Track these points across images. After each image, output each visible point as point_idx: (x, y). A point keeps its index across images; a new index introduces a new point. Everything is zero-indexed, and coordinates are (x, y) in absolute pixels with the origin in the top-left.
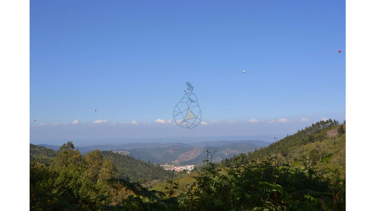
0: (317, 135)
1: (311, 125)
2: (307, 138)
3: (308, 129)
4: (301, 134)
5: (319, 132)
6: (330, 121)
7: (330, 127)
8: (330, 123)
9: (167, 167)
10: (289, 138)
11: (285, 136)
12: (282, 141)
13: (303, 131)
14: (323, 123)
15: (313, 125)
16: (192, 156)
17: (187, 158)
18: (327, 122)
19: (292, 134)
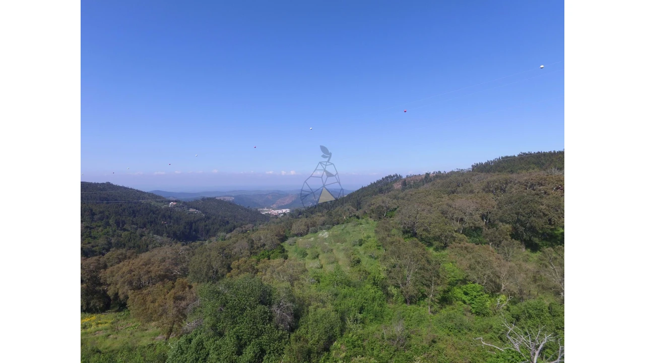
0: (385, 187)
1: (381, 179)
2: (377, 190)
3: (379, 182)
4: (373, 186)
5: (387, 184)
6: (396, 175)
7: (396, 181)
8: (396, 177)
9: (265, 211)
10: (363, 189)
11: (361, 187)
12: (358, 191)
13: (374, 183)
14: (390, 177)
15: (383, 178)
16: (288, 201)
17: (283, 203)
18: (394, 176)
19: (366, 186)
